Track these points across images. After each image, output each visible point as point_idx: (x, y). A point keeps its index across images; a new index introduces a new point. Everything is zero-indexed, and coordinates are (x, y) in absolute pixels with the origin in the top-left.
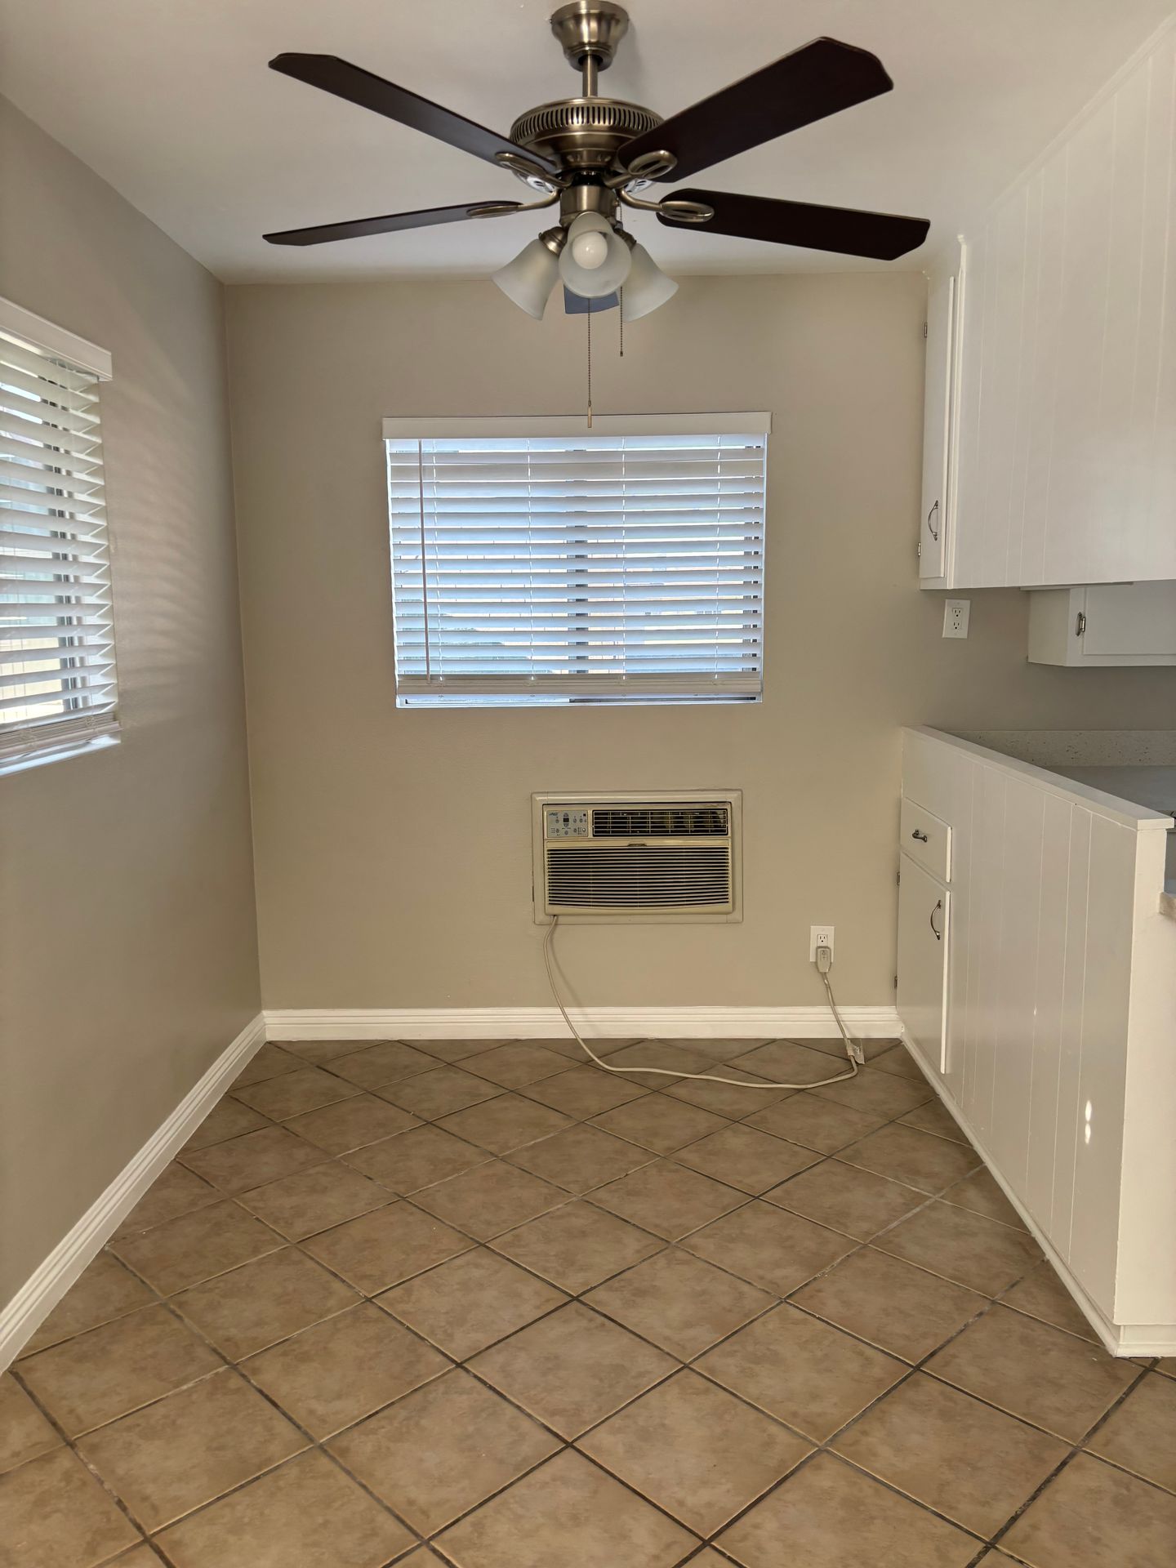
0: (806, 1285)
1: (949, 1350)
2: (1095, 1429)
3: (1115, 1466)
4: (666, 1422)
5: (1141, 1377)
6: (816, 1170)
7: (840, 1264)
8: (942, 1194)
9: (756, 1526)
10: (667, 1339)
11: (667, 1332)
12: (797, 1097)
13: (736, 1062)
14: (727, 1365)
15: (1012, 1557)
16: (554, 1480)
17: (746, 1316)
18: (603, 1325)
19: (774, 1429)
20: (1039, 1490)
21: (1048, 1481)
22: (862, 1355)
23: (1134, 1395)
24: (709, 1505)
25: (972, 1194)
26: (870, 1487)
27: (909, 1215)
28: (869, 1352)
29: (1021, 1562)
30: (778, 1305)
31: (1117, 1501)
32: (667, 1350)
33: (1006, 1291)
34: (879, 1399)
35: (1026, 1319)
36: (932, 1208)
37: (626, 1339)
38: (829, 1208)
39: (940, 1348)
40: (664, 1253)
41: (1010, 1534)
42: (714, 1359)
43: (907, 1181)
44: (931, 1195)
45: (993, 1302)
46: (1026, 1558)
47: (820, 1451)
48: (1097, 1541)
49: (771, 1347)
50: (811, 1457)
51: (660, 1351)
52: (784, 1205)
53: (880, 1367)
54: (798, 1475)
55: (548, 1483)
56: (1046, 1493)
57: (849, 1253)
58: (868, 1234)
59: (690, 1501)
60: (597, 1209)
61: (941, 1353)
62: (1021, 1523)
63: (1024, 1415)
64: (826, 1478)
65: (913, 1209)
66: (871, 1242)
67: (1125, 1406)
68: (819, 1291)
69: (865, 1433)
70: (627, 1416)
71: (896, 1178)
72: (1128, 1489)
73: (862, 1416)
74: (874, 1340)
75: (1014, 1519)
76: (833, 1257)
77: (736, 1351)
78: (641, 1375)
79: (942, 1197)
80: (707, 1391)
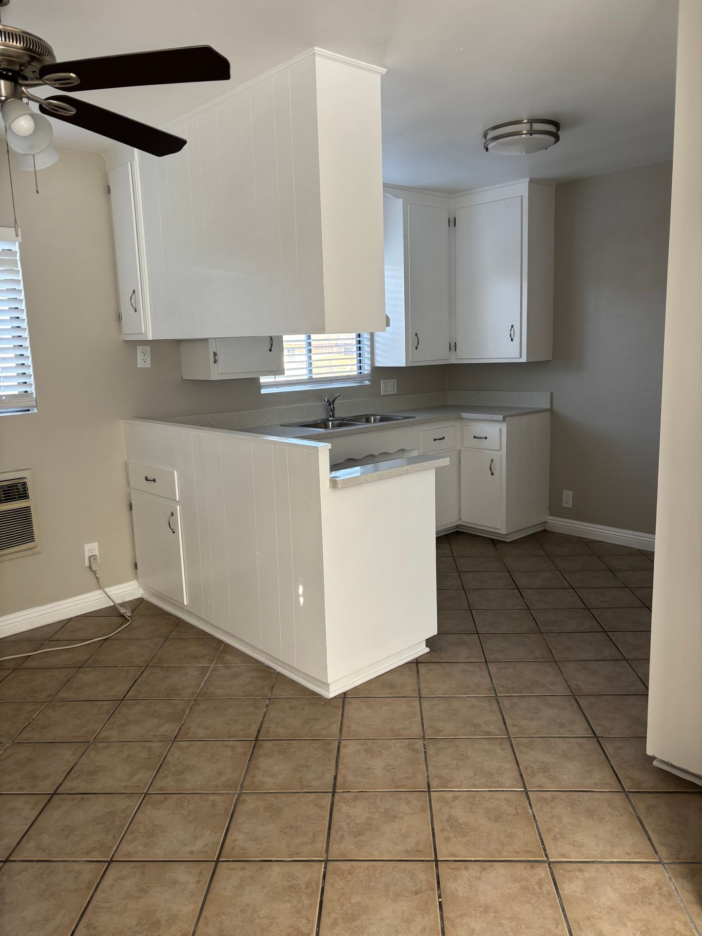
0: (180, 729)
1: (264, 726)
2: (341, 730)
3: (357, 739)
4: (156, 823)
5: (344, 702)
6: (145, 674)
7: (189, 712)
8: (214, 663)
9: (235, 841)
10: (125, 787)
11: (124, 784)
12: (107, 643)
13: (56, 637)
14: (168, 782)
15: (344, 792)
16: (115, 881)
17: (160, 756)
18: (83, 798)
19: (211, 797)
20: (337, 762)
21: (338, 757)
22: (229, 746)
23: (346, 709)
24: (206, 845)
25: (228, 657)
26: (271, 797)
27: (206, 677)
28: (231, 743)
29: (348, 792)
30: (172, 745)
31: (366, 751)
32: (130, 792)
33: (271, 692)
34: (249, 761)
35: (286, 699)
36: (214, 670)
37: (102, 798)
38: (165, 689)
39: (261, 727)
40: (90, 748)
41: (338, 784)
42: (158, 784)
43: (195, 663)
44: (209, 665)
45: (269, 699)
46: (349, 789)
47: (239, 795)
48: (369, 769)
49: (184, 764)
50: (237, 799)
51: (126, 795)
52: (140, 698)
53: (240, 748)
54: (237, 809)
55: (113, 884)
56: (340, 762)
57: (190, 706)
58: (193, 694)
59: (195, 849)
60: (27, 745)
61: (262, 729)
62: (339, 778)
63: (312, 737)
64: (250, 804)
65: (206, 675)
66: (197, 697)
67: (345, 715)
68: (188, 729)
69: (254, 777)
70: (133, 832)
71: (188, 663)
72: (367, 745)
73: (247, 771)
74: (229, 738)
75: (335, 778)
76: (184, 711)
77: (167, 774)
78: (124, 811)
79: (215, 664)
80: (166, 799)
